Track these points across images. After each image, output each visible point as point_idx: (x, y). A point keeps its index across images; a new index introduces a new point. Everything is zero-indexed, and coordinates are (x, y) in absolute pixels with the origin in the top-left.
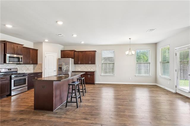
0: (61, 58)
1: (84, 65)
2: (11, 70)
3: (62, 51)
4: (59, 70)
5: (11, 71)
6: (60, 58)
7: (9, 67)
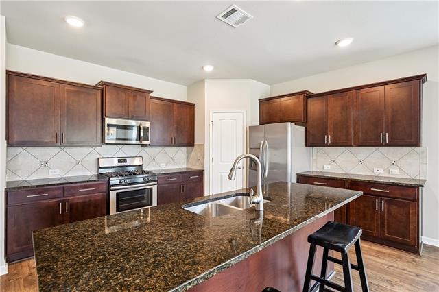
0: (260, 124)
1: (353, 149)
2: (125, 161)
3: (262, 102)
4: (250, 168)
5: (125, 164)
6: (257, 124)
7: (121, 155)
